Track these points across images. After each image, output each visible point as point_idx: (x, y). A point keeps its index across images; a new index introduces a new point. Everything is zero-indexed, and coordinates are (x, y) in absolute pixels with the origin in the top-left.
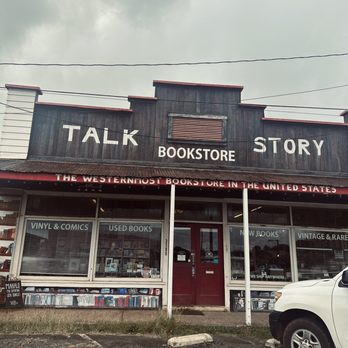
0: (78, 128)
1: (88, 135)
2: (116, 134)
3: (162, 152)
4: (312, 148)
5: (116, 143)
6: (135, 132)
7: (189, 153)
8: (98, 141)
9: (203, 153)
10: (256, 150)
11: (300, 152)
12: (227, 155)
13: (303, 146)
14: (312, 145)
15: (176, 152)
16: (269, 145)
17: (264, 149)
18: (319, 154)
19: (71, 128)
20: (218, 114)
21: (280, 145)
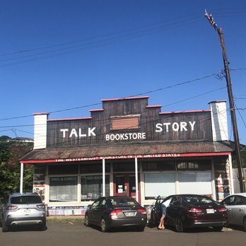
0: (67, 130)
1: (72, 133)
2: (85, 131)
3: (108, 137)
4: (188, 127)
5: (85, 135)
6: (94, 128)
7: (121, 136)
8: (76, 136)
9: (128, 136)
10: (157, 131)
11: (182, 130)
12: (141, 136)
13: (183, 125)
14: (188, 124)
15: (115, 137)
16: (164, 127)
17: (161, 130)
18: (193, 129)
19: (64, 131)
20: (136, 113)
21: (170, 127)
